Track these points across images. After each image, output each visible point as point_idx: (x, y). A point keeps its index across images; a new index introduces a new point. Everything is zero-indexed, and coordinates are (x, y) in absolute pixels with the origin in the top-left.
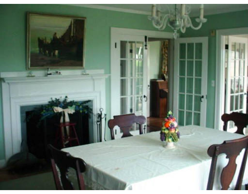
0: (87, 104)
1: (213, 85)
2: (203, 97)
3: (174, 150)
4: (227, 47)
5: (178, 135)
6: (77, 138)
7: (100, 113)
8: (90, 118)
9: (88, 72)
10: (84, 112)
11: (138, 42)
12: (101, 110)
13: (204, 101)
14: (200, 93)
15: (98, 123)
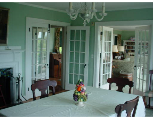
0: (9, 71)
1: (92, 57)
2: (86, 65)
3: (84, 107)
4: (102, 33)
5: (87, 96)
6: (2, 96)
7: (18, 77)
8: (11, 80)
9: (10, 48)
10: (7, 77)
11: (39, 28)
12: (19, 75)
13: (87, 68)
14: (84, 62)
15: (17, 84)
